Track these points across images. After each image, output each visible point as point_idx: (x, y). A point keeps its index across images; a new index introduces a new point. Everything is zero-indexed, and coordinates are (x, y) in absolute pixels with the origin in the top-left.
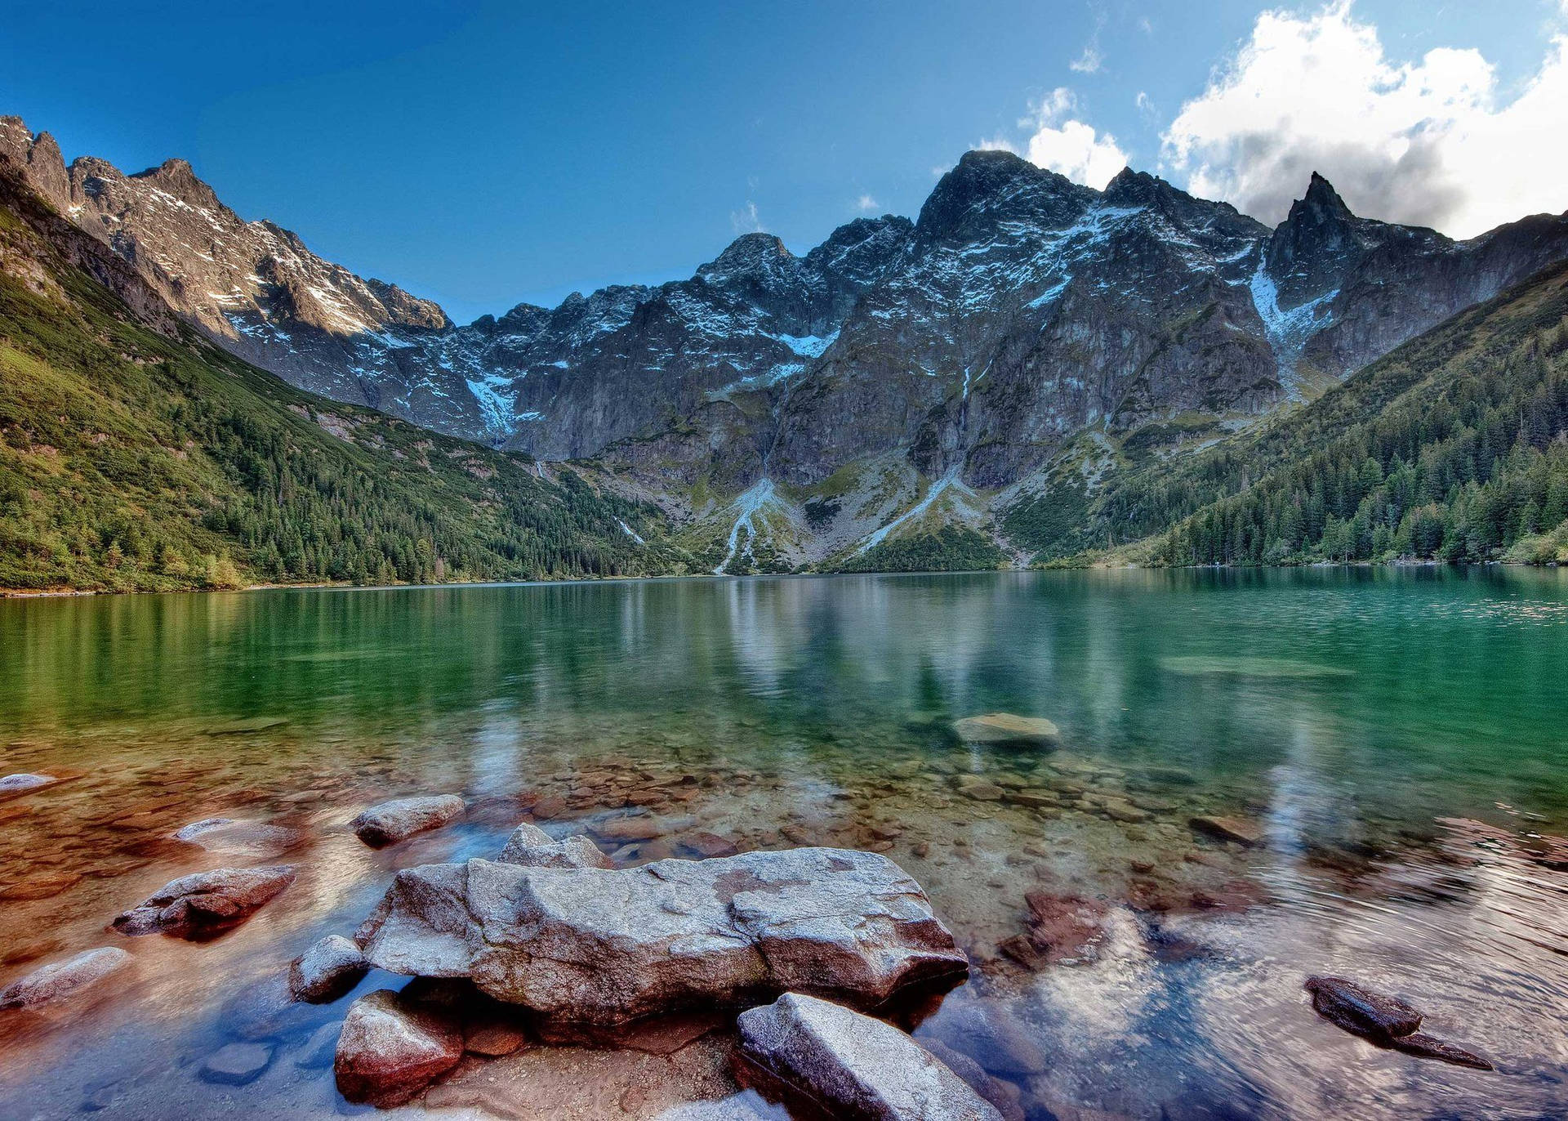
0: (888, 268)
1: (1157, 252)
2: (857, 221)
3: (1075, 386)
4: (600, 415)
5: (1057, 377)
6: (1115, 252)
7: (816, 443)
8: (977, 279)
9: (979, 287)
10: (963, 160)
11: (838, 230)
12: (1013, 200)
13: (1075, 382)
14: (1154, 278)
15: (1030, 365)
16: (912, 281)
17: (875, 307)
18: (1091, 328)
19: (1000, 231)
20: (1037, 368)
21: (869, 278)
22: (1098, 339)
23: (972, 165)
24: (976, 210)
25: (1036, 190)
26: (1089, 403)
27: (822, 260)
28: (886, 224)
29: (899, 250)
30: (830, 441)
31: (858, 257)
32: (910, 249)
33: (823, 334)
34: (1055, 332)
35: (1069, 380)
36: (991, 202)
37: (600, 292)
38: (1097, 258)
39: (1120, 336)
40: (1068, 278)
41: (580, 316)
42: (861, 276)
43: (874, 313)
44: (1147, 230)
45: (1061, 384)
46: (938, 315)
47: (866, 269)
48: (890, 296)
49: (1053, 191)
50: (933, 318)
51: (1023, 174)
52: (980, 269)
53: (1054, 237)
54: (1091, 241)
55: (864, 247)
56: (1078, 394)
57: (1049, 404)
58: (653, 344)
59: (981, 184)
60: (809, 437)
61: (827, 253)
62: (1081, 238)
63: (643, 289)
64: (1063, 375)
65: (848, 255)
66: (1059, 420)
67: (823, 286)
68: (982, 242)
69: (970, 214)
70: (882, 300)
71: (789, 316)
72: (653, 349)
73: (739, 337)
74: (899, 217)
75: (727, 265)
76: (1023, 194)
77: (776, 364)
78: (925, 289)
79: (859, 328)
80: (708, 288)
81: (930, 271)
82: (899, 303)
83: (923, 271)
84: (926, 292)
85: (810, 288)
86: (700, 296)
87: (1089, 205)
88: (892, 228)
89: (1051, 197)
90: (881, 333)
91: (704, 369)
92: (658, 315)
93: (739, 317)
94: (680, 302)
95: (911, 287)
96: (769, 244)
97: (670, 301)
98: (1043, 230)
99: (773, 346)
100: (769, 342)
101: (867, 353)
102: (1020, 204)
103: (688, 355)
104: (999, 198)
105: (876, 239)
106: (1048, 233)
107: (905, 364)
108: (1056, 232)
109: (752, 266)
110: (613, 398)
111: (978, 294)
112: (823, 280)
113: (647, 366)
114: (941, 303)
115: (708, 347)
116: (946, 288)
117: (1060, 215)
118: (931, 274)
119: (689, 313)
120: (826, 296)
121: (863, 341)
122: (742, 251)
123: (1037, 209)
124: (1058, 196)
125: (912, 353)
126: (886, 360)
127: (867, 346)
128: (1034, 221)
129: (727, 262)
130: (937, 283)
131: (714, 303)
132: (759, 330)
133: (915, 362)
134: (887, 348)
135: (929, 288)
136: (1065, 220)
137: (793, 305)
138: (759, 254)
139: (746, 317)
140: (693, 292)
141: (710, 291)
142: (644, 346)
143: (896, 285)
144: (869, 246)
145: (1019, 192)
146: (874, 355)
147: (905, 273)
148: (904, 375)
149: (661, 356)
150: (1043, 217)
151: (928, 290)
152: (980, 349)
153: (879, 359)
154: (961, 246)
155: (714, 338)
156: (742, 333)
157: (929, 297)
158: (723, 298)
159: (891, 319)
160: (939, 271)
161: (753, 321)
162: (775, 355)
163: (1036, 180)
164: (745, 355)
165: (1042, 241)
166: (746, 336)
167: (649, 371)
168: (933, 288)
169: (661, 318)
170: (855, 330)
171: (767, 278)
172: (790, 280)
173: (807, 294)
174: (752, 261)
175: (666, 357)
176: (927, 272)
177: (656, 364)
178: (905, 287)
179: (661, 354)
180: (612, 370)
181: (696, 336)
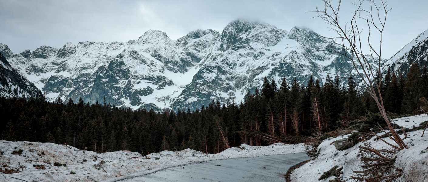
8: (242, 63)
9: (243, 66)
11: (190, 33)
12: (256, 35)
16: (219, 63)
17: (205, 73)
19: (250, 46)
21: (202, 52)
24: (243, 37)
25: (264, 32)
27: (183, 43)
28: (209, 33)
36: (248, 35)
40: (271, 68)
43: (205, 75)
46: (228, 75)
48: (211, 68)
49: (271, 32)
50: (226, 76)
52: (243, 59)
53: (269, 50)
55: (200, 40)
58: (118, 76)
61: (185, 41)
62: (276, 54)
65: (194, 43)
67: (183, 54)
68: (244, 49)
69: (240, 38)
70: (208, 70)
71: (170, 65)
72: (118, 78)
73: (152, 76)
74: (215, 31)
75: (144, 42)
76: (260, 33)
77: (167, 86)
78: (223, 65)
79: (200, 81)
80: (139, 55)
81: (225, 59)
82: (214, 71)
83: (223, 59)
84: (224, 67)
85: (178, 54)
86: (135, 58)
87: (283, 37)
88: (212, 34)
89: (269, 34)
90: (208, 83)
91: (141, 89)
92: (119, 66)
93: (151, 67)
94: (128, 60)
95: (219, 65)
96: (161, 35)
97: (124, 59)
98: (266, 47)
99: (165, 79)
100: (163, 78)
101: (203, 89)
102: (258, 37)
103: (133, 82)
104: (251, 34)
105: (205, 38)
106: (267, 48)
107: (216, 93)
108: (271, 48)
109: (154, 44)
110: (101, 95)
111: (242, 69)
112: (184, 51)
113: (115, 85)
114: (229, 71)
115: (140, 79)
116: (230, 65)
117: (272, 42)
118: (226, 60)
119: (132, 64)
120: (185, 58)
121: (201, 85)
122: (150, 37)
123: (264, 39)
124: (272, 35)
125: (218, 88)
126: (209, 92)
127: (203, 87)
128: (263, 43)
129: (144, 41)
130: (227, 64)
131: (141, 61)
132: (160, 73)
133: (219, 92)
134: (210, 87)
135: (225, 65)
136: (274, 43)
137: (171, 61)
138: (157, 39)
139: (154, 67)
140: (132, 56)
141: (139, 56)
142: (114, 77)
143: (213, 64)
144: (202, 40)
145: (258, 32)
146: (205, 90)
147: (216, 60)
148: (215, 97)
149: (121, 81)
150: (266, 42)
151: (224, 66)
152: (242, 89)
153: (207, 92)
154: (237, 50)
155: (142, 75)
156: (153, 73)
157: (225, 69)
158: (145, 58)
159: (211, 77)
160: (229, 59)
161: (157, 69)
162: (166, 83)
163: (265, 28)
164: (154, 82)
165: (265, 51)
166: (155, 75)
167: (116, 86)
168: (226, 65)
169: (121, 66)
170: (199, 81)
171: (161, 50)
172: (170, 51)
173: (177, 57)
174: (154, 42)
175: (123, 82)
176: (224, 60)
177: (119, 84)
178: (216, 65)
179: (121, 80)
180: (101, 85)
181: (135, 74)
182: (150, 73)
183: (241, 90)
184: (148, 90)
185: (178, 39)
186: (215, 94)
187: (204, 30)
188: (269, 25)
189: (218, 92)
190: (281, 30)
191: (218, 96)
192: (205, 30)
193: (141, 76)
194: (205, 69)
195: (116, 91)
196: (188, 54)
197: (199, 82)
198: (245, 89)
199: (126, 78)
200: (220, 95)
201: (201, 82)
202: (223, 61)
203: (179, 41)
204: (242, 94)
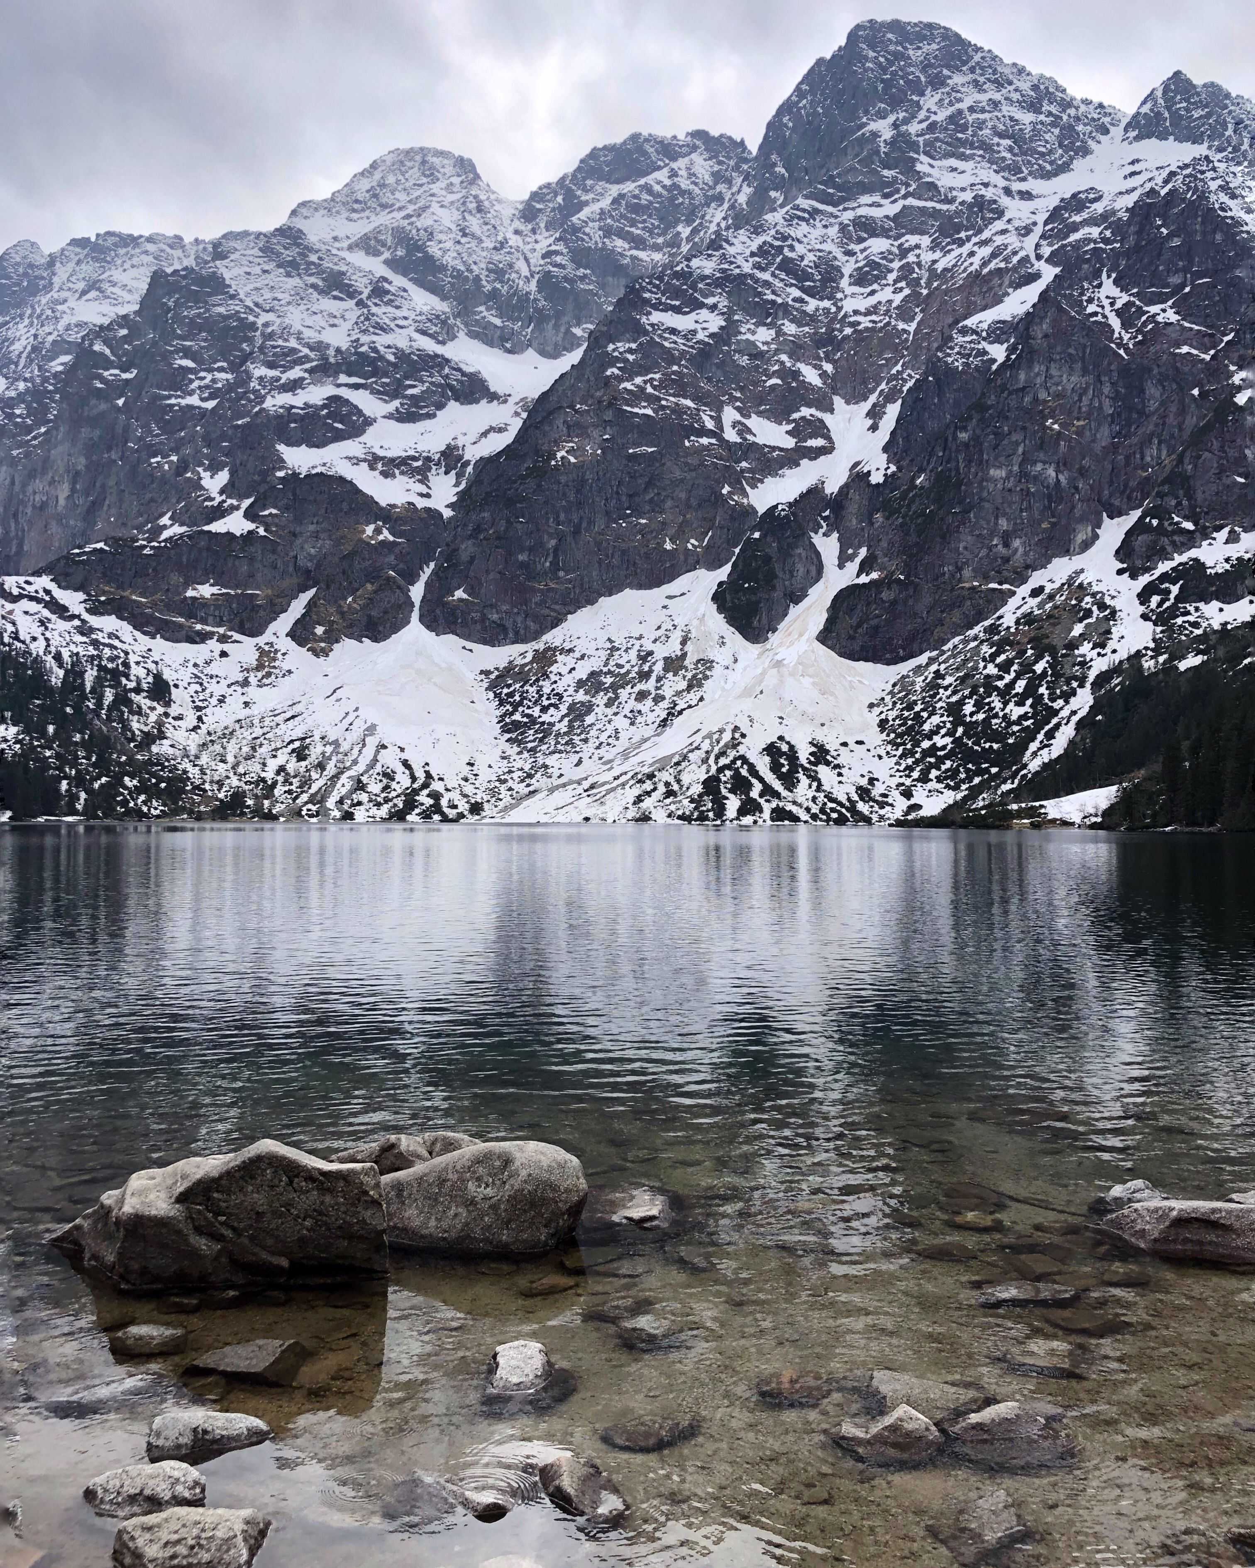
0: (695, 231)
1: (1219, 237)
2: (635, 137)
3: (1052, 481)
4: (63, 492)
5: (1017, 460)
6: (1139, 233)
7: (523, 565)
8: (873, 265)
9: (877, 279)
10: (853, 36)
11: (594, 154)
12: (951, 119)
13: (1051, 472)
14: (1211, 286)
15: (963, 436)
16: (740, 260)
17: (659, 307)
18: (1085, 372)
19: (919, 176)
20: (976, 440)
21: (657, 248)
22: (1098, 393)
23: (872, 47)
24: (875, 135)
25: (995, 104)
26: (1077, 512)
27: (560, 208)
28: (694, 148)
29: (719, 198)
30: (555, 563)
31: (636, 208)
32: (742, 199)
33: (552, 353)
34: (1016, 378)
35: (1039, 467)
36: (906, 121)
37: (81, 243)
38: (1106, 241)
39: (1142, 391)
40: (1049, 273)
41: (34, 290)
42: (638, 243)
43: (656, 317)
44: (1203, 196)
45: (1023, 475)
46: (790, 328)
47: (651, 232)
48: (694, 287)
49: (1034, 106)
50: (779, 332)
51: (972, 70)
52: (878, 245)
53: (1026, 196)
54: (1099, 208)
55: (648, 189)
56: (1055, 494)
57: (998, 512)
58: (187, 353)
59: (888, 84)
60: (509, 554)
61: (569, 195)
62: (1076, 202)
63: (177, 242)
64: (1026, 460)
65: (615, 201)
66: (1017, 543)
67: (558, 259)
68: (886, 196)
69: (862, 140)
70: (676, 293)
71: (485, 313)
72: (188, 363)
73: (375, 350)
74: (721, 136)
75: (356, 206)
76: (971, 109)
77: (453, 405)
78: (766, 276)
79: (622, 346)
80: (311, 250)
81: (777, 243)
82: (710, 301)
83: (764, 243)
84: (767, 284)
85: (532, 261)
86: (293, 264)
87: (1102, 138)
88: (706, 156)
89: (1026, 118)
90: (670, 357)
91: (293, 407)
92: (197, 298)
93: (374, 309)
94: (248, 274)
95: (737, 271)
96: (449, 170)
97: (228, 271)
98: (1007, 179)
99: (447, 370)
100: (438, 362)
101: (639, 395)
102: (964, 128)
103: (261, 379)
104: (922, 114)
105: (674, 174)
106: (1016, 186)
107: (718, 420)
108: (1033, 185)
109: (410, 209)
110: (94, 458)
111: (873, 293)
112: (560, 247)
113: (169, 397)
114: (797, 305)
115: (308, 366)
116: (808, 277)
117: (1042, 155)
118: (780, 249)
119: (268, 295)
120: (566, 279)
121: (630, 372)
122: (391, 180)
123: (996, 140)
124: (1042, 117)
125: (734, 399)
126: (679, 410)
127: (638, 380)
128: (991, 162)
129: (357, 201)
130: (790, 267)
131: (323, 279)
132: (416, 336)
133: (738, 417)
134: (681, 387)
135: (773, 275)
136: (1051, 163)
137: (495, 289)
138: (425, 188)
139: (390, 309)
140: (278, 254)
141: (313, 258)
142: (167, 357)
143: (706, 266)
144: (657, 188)
145: (963, 106)
146: (653, 400)
147: (725, 245)
148: (713, 441)
149: (203, 378)
150: (1008, 155)
151: (771, 279)
152: (873, 398)
153: (663, 408)
154: (843, 200)
155: (319, 347)
156: (381, 340)
157: (774, 292)
158: (344, 268)
159: (694, 332)
160: (796, 244)
161: (406, 318)
162: (451, 388)
163: (999, 84)
164: (384, 385)
165: (1005, 201)
166: (389, 347)
167: (174, 405)
168: (783, 276)
169: (206, 302)
170: (619, 347)
171: (442, 237)
172: (489, 244)
173: (525, 272)
174: (410, 202)
175: (214, 381)
176: (771, 245)
177: (191, 393)
178: (724, 271)
179: (202, 374)
180: (93, 402)
181: (280, 342)
182: (364, 339)
183: (867, 406)
184: (334, 415)
185: (535, 188)
186: (710, 424)
187: (669, 136)
188: (1021, 71)
189: (730, 415)
190: (1087, 102)
191: (731, 435)
192: (675, 137)
193: (312, 355)
194: (655, 286)
195: (167, 428)
196: (580, 256)
197: (616, 354)
198: (889, 398)
199: (230, 363)
200: (740, 433)
201: (630, 351)
202: (762, 251)
203: (536, 196)
204: (874, 428)
